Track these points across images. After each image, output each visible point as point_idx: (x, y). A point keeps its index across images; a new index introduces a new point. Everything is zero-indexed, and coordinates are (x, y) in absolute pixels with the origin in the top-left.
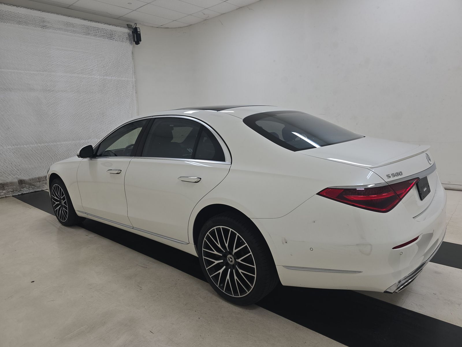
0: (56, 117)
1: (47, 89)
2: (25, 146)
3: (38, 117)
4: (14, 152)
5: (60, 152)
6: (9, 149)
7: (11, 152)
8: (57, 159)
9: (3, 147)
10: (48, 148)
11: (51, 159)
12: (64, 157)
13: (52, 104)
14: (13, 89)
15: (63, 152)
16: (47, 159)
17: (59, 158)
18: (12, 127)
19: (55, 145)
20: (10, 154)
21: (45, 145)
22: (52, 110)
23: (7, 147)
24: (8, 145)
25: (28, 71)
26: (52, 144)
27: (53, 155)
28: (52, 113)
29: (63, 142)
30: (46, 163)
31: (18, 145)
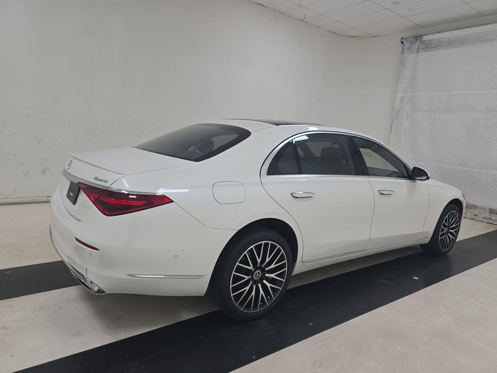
0: (492, 141)
1: (491, 110)
2: (447, 166)
3: (470, 139)
4: (436, 170)
5: (483, 181)
6: (433, 165)
7: (433, 169)
8: (477, 187)
9: (429, 163)
10: (470, 174)
11: (470, 186)
12: (485, 188)
13: (491, 126)
14: (454, 110)
15: (486, 182)
16: (465, 185)
17: (479, 186)
18: (442, 146)
19: (479, 172)
20: (432, 170)
21: (468, 170)
22: (489, 132)
23: (432, 163)
24: (433, 162)
25: (476, 91)
26: (476, 170)
27: (473, 182)
28: (487, 136)
29: (490, 171)
30: (463, 188)
31: (441, 164)
